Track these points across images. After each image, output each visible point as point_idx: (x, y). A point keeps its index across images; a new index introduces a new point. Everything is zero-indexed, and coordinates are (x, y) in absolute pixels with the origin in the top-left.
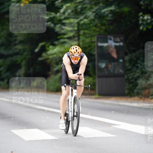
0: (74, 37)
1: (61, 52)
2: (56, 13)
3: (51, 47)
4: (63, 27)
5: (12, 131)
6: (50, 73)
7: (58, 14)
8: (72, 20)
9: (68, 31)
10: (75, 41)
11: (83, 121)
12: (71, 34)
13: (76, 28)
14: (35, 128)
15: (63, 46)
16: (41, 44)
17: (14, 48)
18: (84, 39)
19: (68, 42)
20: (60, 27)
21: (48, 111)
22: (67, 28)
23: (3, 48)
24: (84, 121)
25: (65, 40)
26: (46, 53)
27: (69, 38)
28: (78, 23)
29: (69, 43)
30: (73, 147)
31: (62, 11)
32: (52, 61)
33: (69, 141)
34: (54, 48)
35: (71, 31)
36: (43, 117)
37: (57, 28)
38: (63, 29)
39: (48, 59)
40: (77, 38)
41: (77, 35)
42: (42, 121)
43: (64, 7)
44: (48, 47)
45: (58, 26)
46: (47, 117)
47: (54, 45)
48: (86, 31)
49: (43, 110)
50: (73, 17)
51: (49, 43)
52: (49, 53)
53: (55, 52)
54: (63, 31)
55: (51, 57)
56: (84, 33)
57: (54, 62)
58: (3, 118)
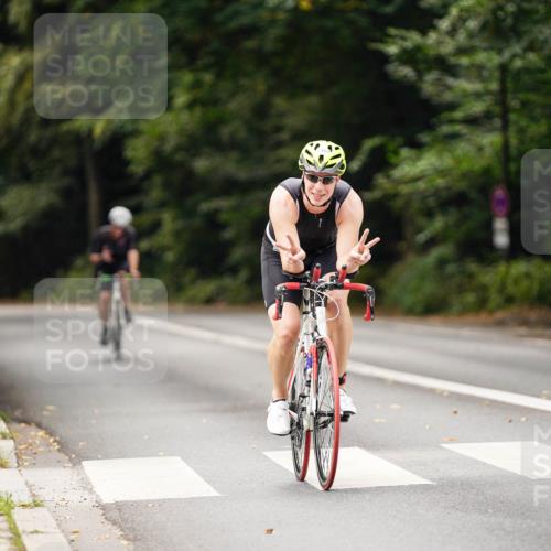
0: (488, 115)
1: (442, 171)
2: (424, 33)
3: (405, 152)
4: (450, 81)
5: (269, 454)
6: (402, 246)
7: (432, 37)
8: (481, 57)
9: (466, 95)
10: (491, 131)
11: (523, 419)
12: (477, 108)
13: (494, 86)
14: (352, 446)
15: (449, 151)
16: (369, 144)
17: (272, 156)
18: (523, 123)
19: (465, 135)
20: (439, 80)
21: (397, 384)
22: (464, 85)
23: (234, 155)
24: (527, 420)
25: (458, 128)
26: (388, 177)
27: (472, 121)
28: (504, 68)
29: (469, 140)
30: (487, 512)
31: (444, 24)
32: (408, 203)
33: (475, 491)
34: (418, 158)
35: (478, 96)
36: (378, 406)
37: (429, 85)
38: (449, 88)
39: (396, 195)
40: (497, 122)
41: (497, 109)
42: (377, 420)
43: (454, 11)
44: (396, 153)
45: (431, 77)
46: (395, 406)
47: (417, 146)
48: (533, 97)
49: (380, 381)
50: (484, 45)
51: (399, 140)
52: (397, 173)
53: (422, 171)
54: (448, 97)
55: (405, 189)
56: (524, 104)
57: (416, 205)
58: (235, 409)
